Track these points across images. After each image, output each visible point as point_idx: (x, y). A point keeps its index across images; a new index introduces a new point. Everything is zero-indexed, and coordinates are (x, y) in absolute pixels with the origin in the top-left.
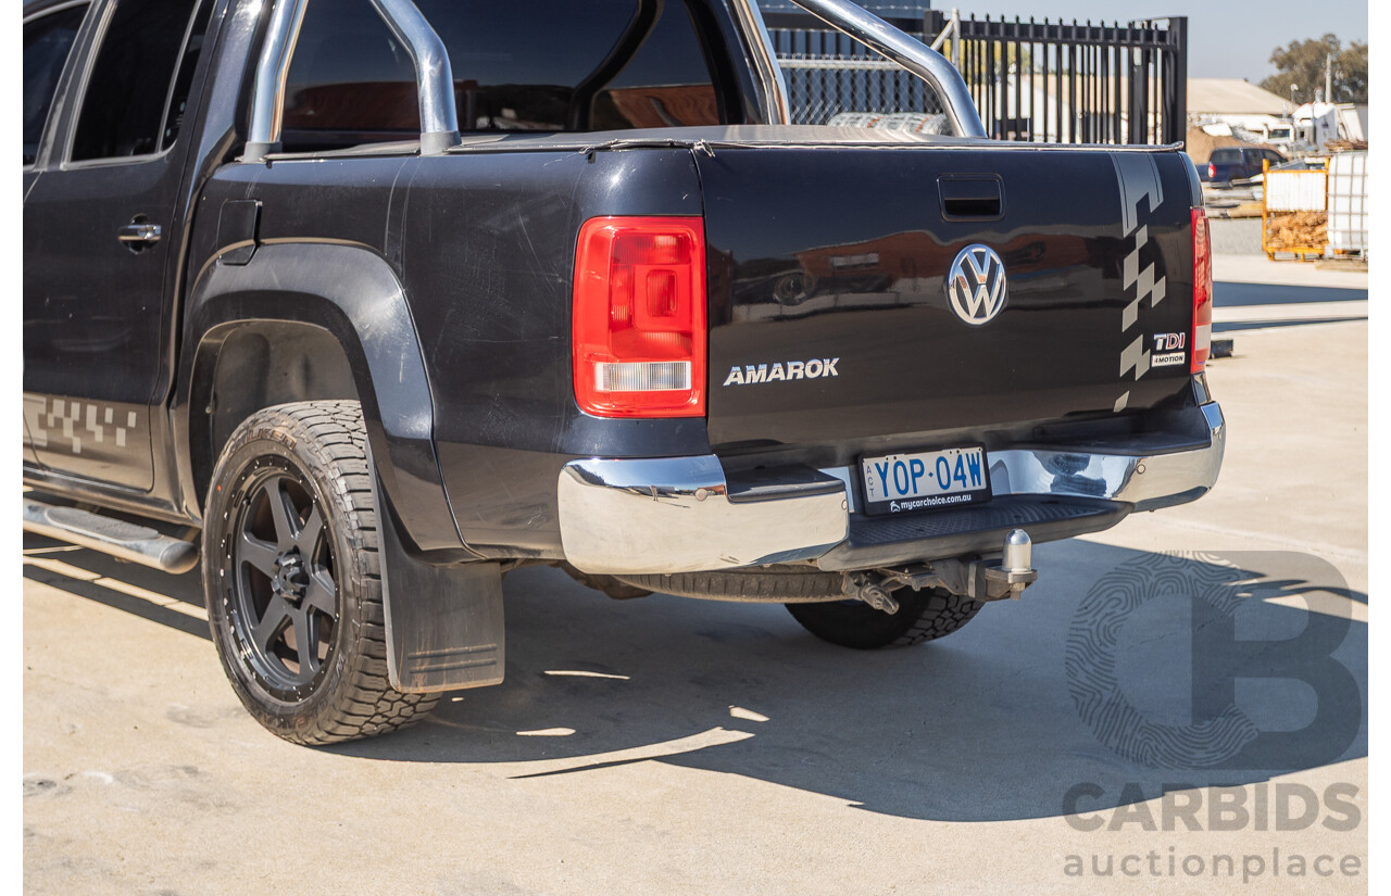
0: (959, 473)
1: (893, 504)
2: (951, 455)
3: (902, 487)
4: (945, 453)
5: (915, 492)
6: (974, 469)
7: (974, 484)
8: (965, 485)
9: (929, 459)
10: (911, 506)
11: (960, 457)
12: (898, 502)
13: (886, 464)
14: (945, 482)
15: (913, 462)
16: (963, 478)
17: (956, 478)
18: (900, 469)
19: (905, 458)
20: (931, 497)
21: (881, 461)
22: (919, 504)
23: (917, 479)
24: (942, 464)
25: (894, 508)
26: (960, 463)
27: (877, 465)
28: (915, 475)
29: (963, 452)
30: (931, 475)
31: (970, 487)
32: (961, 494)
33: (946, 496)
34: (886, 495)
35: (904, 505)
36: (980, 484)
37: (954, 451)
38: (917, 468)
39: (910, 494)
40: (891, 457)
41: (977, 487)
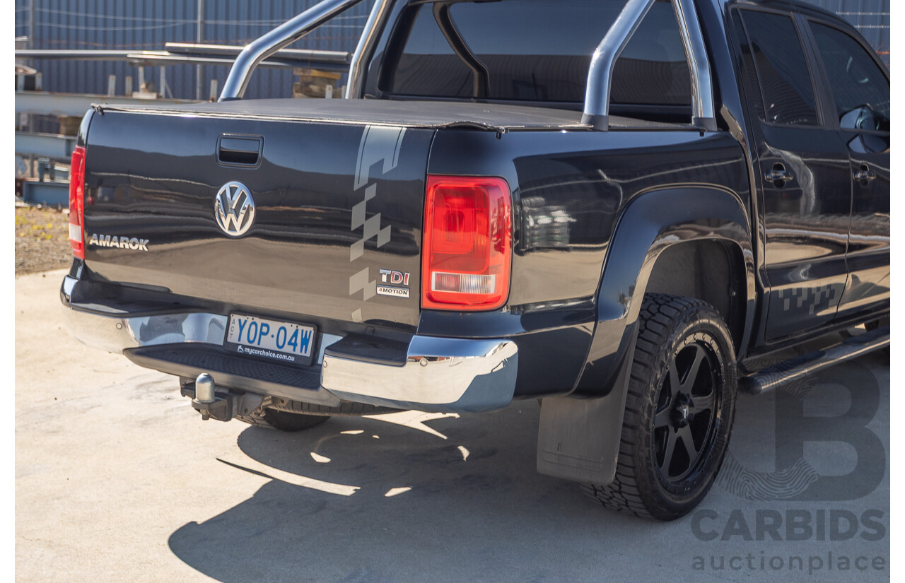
0: (293, 341)
1: (240, 347)
2: (291, 328)
3: (251, 339)
4: (287, 325)
5: (259, 344)
6: (305, 342)
7: (301, 351)
8: (294, 350)
9: (275, 326)
10: (251, 352)
11: (297, 331)
12: (244, 346)
13: (246, 321)
14: (281, 344)
15: (263, 325)
16: (295, 345)
17: (290, 343)
18: (253, 327)
19: (259, 321)
20: (267, 350)
21: (243, 318)
22: (257, 352)
23: (262, 336)
24: (282, 331)
25: (240, 350)
26: (295, 335)
27: (240, 320)
28: (262, 333)
29: (301, 328)
30: (273, 336)
31: (298, 352)
32: (288, 354)
33: (276, 352)
34: (239, 340)
35: (247, 350)
36: (305, 352)
37: (295, 325)
38: (265, 329)
39: (255, 344)
40: (250, 318)
41: (303, 354)
